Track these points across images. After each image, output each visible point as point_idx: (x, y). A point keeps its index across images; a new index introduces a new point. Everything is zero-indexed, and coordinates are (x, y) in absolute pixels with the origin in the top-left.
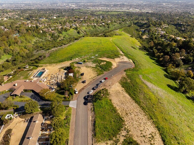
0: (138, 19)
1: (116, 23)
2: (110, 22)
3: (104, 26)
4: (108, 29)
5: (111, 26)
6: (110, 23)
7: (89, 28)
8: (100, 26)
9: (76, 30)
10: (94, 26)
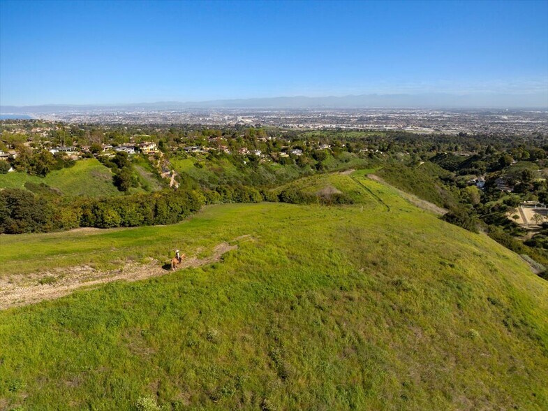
0: (437, 148)
1: (352, 154)
2: (326, 147)
3: (298, 160)
5: (329, 161)
6: (327, 153)
7: (215, 166)
8: (277, 161)
9: (110, 169)
10: (248, 161)
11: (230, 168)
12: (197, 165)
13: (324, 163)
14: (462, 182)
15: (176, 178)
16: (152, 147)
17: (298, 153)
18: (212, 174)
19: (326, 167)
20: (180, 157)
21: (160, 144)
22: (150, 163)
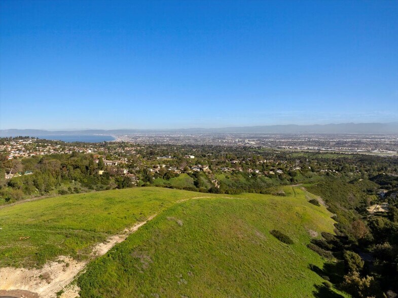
2: (298, 168)
3: (280, 176)
5: (298, 177)
6: (298, 172)
7: (235, 178)
8: (267, 176)
9: (192, 178)
10: (252, 176)
11: (242, 179)
12: (226, 177)
13: (295, 178)
15: (217, 183)
16: (207, 168)
17: (280, 172)
18: (233, 182)
19: (297, 180)
20: (219, 173)
21: (210, 167)
22: (207, 176)
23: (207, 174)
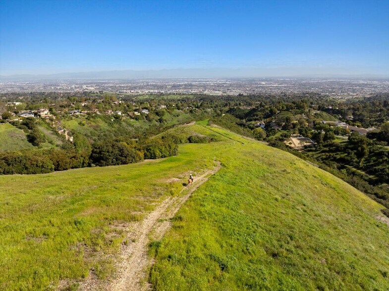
1: (180, 111)
2: (163, 107)
3: (147, 117)
4: (158, 125)
5: (166, 116)
6: (164, 110)
7: (93, 124)
8: (133, 118)
9: (22, 130)
10: (114, 119)
11: (103, 125)
12: (80, 124)
13: (164, 118)
14: (251, 126)
15: (68, 134)
16: (46, 112)
17: (146, 112)
18: (91, 129)
19: (165, 120)
20: (67, 119)
21: (50, 110)
22: (48, 124)
23: (47, 121)
